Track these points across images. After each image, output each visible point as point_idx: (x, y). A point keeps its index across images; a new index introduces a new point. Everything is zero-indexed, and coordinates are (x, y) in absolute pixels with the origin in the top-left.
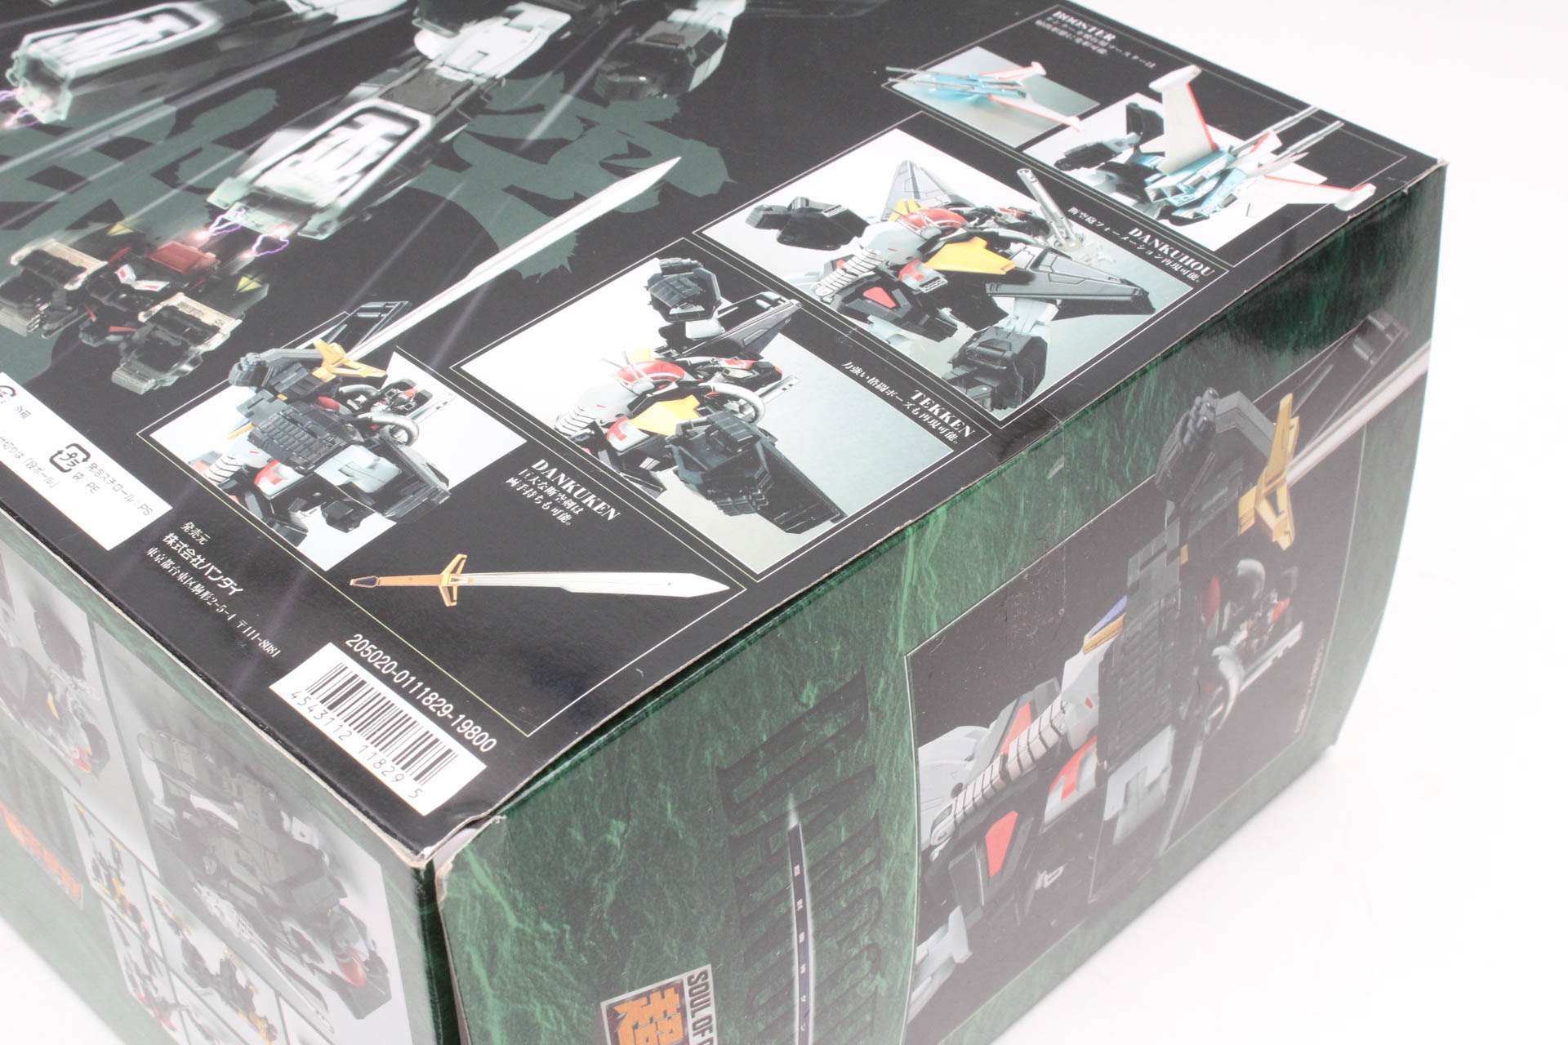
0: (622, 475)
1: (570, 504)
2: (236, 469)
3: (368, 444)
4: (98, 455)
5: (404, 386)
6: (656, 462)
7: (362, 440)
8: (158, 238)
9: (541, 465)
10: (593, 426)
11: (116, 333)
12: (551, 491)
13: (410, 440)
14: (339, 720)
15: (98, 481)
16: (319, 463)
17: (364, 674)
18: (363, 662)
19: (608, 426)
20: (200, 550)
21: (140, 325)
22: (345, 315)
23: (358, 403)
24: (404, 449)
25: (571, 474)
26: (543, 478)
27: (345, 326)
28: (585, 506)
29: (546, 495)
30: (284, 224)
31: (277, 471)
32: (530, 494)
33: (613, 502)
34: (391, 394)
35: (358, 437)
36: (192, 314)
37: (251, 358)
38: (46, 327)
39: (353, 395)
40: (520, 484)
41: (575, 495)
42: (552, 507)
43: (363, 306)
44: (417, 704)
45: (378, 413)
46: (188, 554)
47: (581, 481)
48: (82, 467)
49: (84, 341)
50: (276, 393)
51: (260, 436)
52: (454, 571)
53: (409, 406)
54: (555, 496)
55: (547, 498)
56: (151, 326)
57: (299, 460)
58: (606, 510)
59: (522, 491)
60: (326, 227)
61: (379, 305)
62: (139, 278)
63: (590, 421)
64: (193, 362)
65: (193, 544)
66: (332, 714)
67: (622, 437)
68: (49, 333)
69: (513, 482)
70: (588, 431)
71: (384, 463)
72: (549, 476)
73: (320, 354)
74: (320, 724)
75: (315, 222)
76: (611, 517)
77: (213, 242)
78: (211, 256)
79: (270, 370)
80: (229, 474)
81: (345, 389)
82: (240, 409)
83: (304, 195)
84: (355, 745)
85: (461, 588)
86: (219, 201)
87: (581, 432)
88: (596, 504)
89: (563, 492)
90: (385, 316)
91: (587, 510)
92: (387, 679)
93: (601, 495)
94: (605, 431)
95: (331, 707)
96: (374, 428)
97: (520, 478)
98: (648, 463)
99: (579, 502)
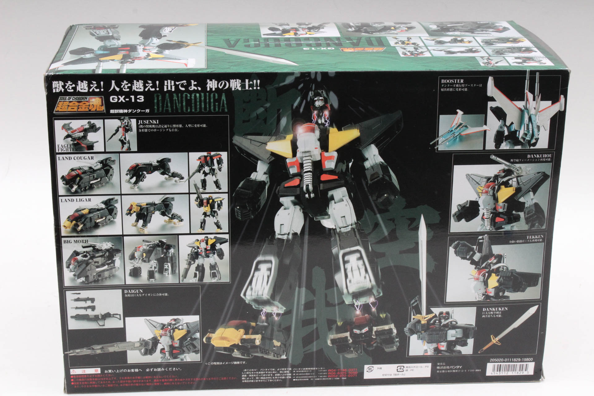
0: (499, 300)
1: (498, 313)
2: (433, 350)
3: (450, 329)
4: (405, 365)
5: (441, 313)
6: (502, 293)
7: (448, 329)
8: (350, 320)
9: (484, 309)
10: (483, 295)
11: (374, 343)
12: (492, 313)
13: (457, 323)
14: (503, 372)
15: (412, 369)
16: (446, 338)
17: (499, 364)
18: (496, 362)
19: (486, 292)
20: (446, 366)
21: (376, 339)
22: (411, 308)
23: (437, 323)
24: (457, 325)
25: (492, 307)
26: (488, 312)
27: (414, 310)
28: (500, 311)
29: (492, 314)
30: (370, 297)
31: (441, 345)
32: (489, 316)
33: (504, 306)
34: (441, 317)
35: (446, 329)
36: (382, 329)
37: (406, 329)
38: (359, 352)
39: (435, 322)
40: (485, 316)
41: (496, 310)
42: (495, 315)
43: (411, 303)
44: (513, 362)
45: (444, 322)
46: (445, 368)
47: (495, 307)
48: (405, 369)
49: (370, 349)
50: (420, 332)
51: (429, 341)
52: (494, 339)
53: (447, 317)
54: (494, 313)
55: (493, 315)
56: (378, 338)
57: (442, 340)
58: (505, 309)
59: (487, 317)
60: (379, 291)
61: (413, 301)
62: (361, 330)
63: (482, 294)
64: (397, 338)
65: (443, 366)
66: (501, 372)
67: (491, 293)
68: (361, 353)
69: (483, 316)
70: (484, 296)
71: (457, 330)
72: (488, 310)
73: (417, 319)
74: (501, 375)
75: (375, 292)
76: (507, 309)
77: (362, 312)
78: (366, 315)
79: (413, 328)
80: (433, 351)
81: (432, 322)
82: (418, 339)
83: (364, 288)
84: (510, 373)
85: (498, 341)
86: (349, 302)
87: (483, 298)
88: (502, 309)
89: (494, 311)
90: (418, 302)
91: (502, 311)
92: (504, 362)
93: (501, 307)
94: (486, 294)
95: (500, 371)
96: (447, 325)
97: (484, 315)
98: (501, 294)
99: (498, 311)
